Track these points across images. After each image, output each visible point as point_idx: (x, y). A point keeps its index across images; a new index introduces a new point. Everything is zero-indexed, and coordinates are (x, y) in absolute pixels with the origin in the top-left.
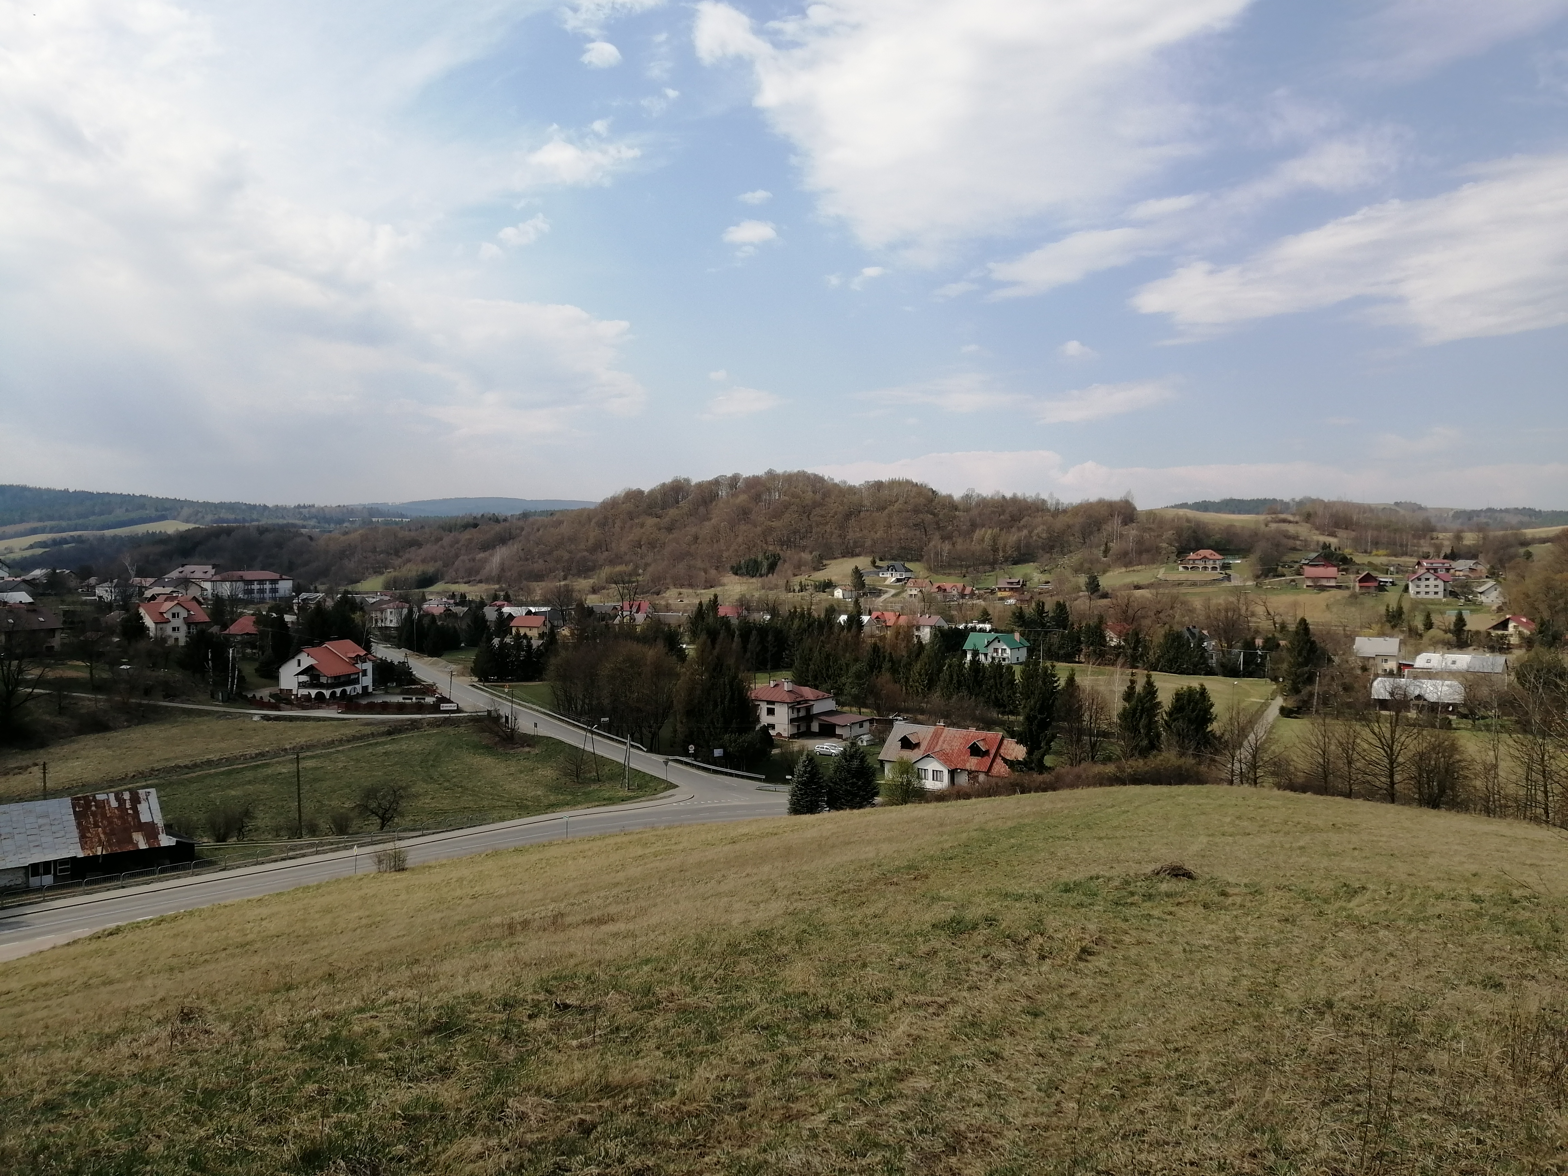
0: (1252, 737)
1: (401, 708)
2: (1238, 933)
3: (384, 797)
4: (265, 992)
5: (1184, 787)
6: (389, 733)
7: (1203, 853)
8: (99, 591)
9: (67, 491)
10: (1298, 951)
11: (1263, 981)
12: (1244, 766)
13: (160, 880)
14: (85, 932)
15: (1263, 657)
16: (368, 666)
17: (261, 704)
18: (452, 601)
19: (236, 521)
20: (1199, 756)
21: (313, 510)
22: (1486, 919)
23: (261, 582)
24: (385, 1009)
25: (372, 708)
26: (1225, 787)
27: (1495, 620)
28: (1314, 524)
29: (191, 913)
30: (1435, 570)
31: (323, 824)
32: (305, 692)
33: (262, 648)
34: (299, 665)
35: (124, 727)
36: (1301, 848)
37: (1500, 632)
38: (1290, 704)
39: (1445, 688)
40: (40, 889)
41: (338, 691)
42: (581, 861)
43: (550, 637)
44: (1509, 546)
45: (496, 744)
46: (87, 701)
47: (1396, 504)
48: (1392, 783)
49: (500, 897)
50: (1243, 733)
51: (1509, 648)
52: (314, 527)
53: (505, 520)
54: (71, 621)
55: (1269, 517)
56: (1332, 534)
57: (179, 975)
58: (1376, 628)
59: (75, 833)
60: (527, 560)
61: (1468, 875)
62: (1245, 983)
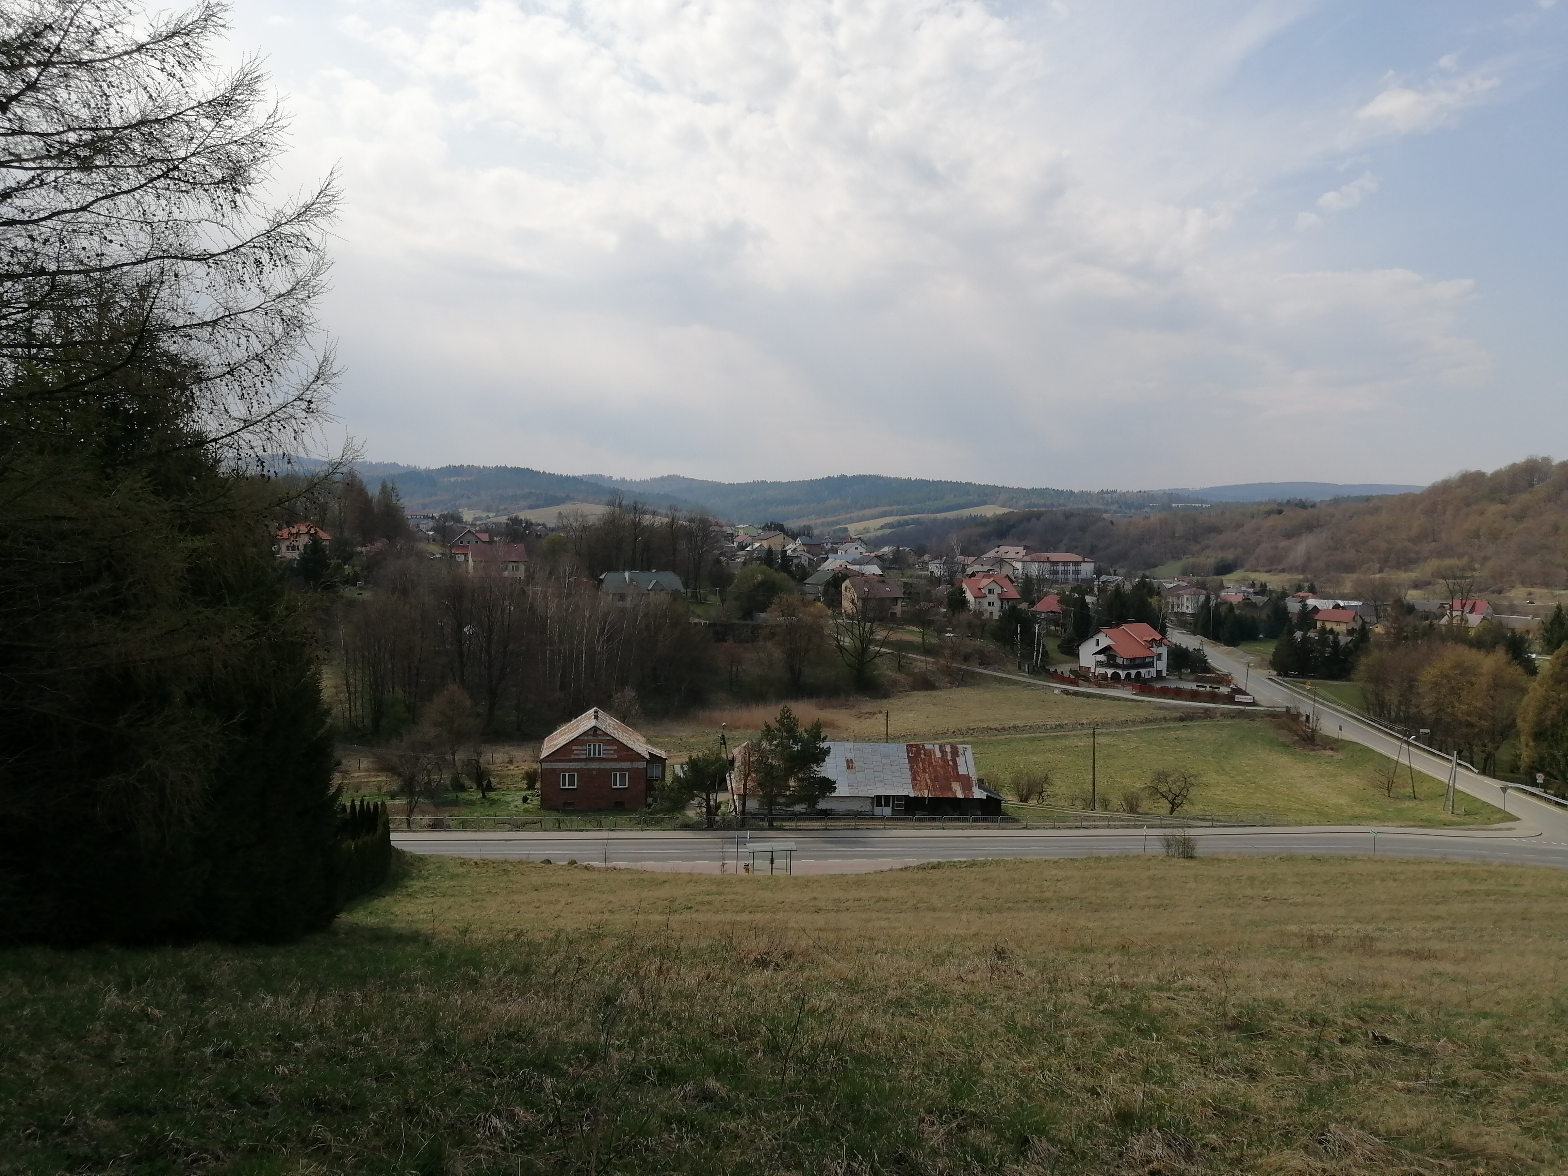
1: (1194, 696)
3: (1174, 782)
4: (1066, 948)
6: (1182, 719)
8: (931, 567)
9: (910, 479)
13: (972, 828)
14: (914, 862)
16: (1163, 651)
17: (1062, 679)
18: (1251, 590)
19: (1045, 505)
21: (1115, 495)
23: (1065, 563)
24: (1182, 993)
25: (1165, 692)
29: (997, 863)
31: (1116, 801)
32: (1102, 670)
33: (1064, 626)
34: (1098, 645)
35: (946, 688)
40: (881, 818)
41: (1133, 673)
42: (1391, 883)
43: (1362, 635)
45: (1294, 743)
46: (921, 663)
49: (1295, 905)
52: (1116, 512)
53: (1313, 506)
54: (910, 593)
57: (988, 915)
59: (908, 775)
60: (1336, 549)
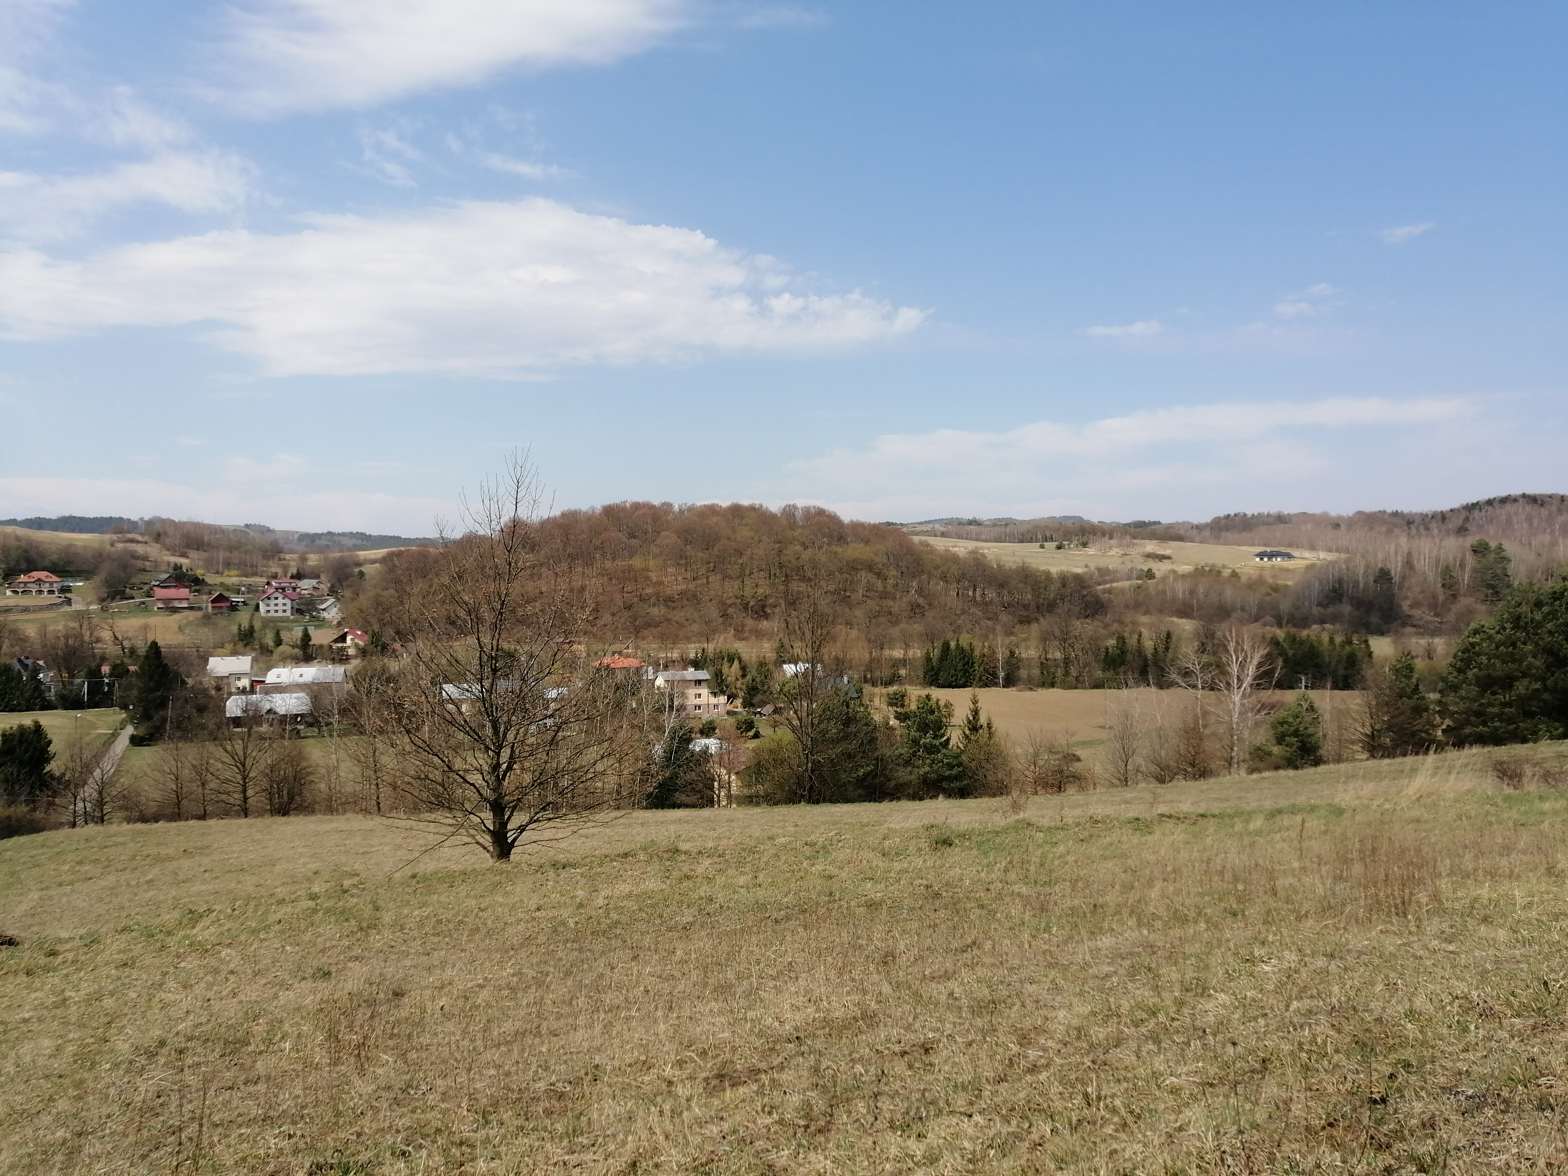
0: (97, 773)
2: (68, 994)
5: (15, 839)
7: (32, 912)
10: (134, 995)
11: (92, 1040)
12: (88, 805)
15: (111, 685)
20: (34, 801)
22: (320, 914)
26: (66, 831)
27: (335, 634)
28: (164, 545)
30: (283, 589)
36: (148, 882)
37: (340, 645)
38: (142, 732)
39: (293, 701)
44: (347, 566)
47: (247, 526)
48: (246, 799)
50: (88, 769)
51: (347, 659)
55: (115, 537)
56: (184, 555)
58: (229, 647)
61: (310, 874)
62: (70, 1048)
